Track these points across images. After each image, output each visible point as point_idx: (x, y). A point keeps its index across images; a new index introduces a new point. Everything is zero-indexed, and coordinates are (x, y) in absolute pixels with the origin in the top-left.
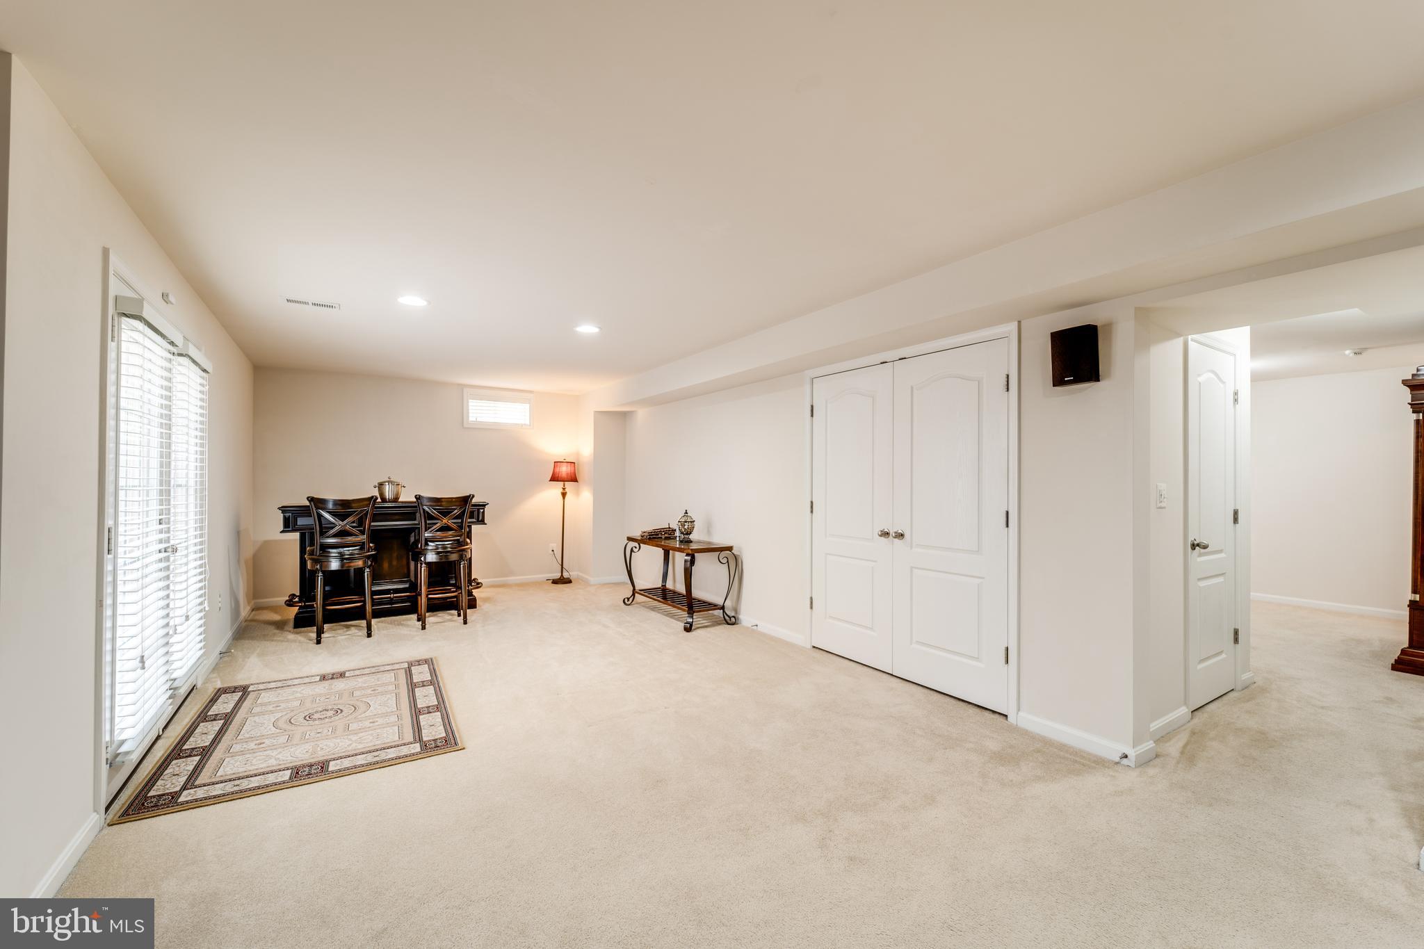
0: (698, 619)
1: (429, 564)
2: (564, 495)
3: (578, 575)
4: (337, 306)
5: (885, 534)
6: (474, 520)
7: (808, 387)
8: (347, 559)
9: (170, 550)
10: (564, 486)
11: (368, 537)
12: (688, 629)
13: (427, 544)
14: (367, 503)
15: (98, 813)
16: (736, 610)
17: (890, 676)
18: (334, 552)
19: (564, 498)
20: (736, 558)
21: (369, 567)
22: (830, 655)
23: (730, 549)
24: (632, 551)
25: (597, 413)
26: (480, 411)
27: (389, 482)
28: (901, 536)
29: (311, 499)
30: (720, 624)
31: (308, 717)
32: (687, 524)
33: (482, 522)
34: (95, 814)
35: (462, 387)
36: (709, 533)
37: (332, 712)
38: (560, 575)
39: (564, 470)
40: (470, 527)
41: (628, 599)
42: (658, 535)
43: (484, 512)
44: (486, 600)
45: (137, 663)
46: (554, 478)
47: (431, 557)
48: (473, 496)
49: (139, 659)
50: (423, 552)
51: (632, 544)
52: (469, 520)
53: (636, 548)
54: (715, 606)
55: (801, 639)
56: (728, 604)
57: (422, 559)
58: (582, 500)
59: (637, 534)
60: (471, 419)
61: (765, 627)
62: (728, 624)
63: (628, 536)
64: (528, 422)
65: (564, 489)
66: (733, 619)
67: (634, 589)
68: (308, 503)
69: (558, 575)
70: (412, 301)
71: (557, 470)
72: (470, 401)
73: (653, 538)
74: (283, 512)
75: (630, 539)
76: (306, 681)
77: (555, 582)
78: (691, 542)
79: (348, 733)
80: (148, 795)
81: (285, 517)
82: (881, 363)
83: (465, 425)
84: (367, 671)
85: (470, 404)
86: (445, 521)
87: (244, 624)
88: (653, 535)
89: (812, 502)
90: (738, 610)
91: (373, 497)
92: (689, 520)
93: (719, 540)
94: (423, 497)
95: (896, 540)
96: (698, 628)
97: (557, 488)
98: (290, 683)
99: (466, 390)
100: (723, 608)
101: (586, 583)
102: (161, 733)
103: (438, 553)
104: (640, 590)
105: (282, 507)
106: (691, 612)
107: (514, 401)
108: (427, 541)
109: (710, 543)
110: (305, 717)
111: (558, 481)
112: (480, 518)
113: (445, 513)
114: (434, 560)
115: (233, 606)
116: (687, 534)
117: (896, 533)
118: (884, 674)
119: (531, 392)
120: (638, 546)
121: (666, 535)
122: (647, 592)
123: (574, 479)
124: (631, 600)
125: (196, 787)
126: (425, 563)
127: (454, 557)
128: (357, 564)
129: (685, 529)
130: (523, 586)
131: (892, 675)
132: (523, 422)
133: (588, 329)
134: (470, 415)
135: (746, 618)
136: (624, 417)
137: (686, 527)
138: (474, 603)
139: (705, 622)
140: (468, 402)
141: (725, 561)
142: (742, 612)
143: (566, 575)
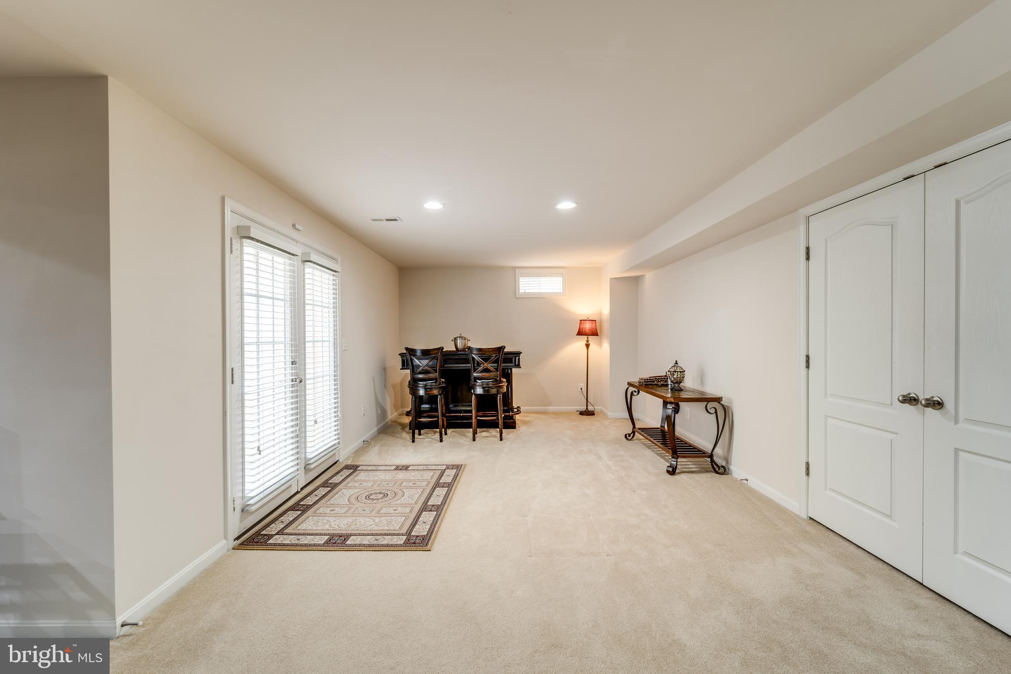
0: (683, 463)
1: (478, 396)
2: (588, 346)
3: (601, 409)
4: (397, 218)
5: (909, 400)
6: (513, 365)
7: (802, 228)
8: (428, 388)
9: (298, 380)
10: (588, 339)
11: (439, 374)
12: (672, 471)
13: (475, 381)
14: (437, 351)
15: (227, 540)
16: (727, 460)
17: (918, 586)
18: (421, 384)
19: (588, 348)
20: (725, 409)
21: (440, 395)
22: (831, 534)
23: (718, 400)
24: (632, 394)
25: (611, 278)
26: (528, 285)
27: (459, 337)
28: (937, 405)
29: (407, 349)
30: (707, 472)
31: (368, 497)
32: (676, 374)
33: (518, 366)
34: (225, 540)
35: (514, 268)
36: (702, 382)
37: (382, 495)
38: (586, 407)
39: (588, 326)
40: (511, 369)
41: (629, 436)
42: (654, 382)
43: (519, 359)
44: (525, 423)
45: (256, 451)
46: (580, 333)
47: (479, 391)
48: (505, 347)
49: (257, 448)
50: (473, 387)
51: (631, 389)
52: (503, 365)
53: (635, 392)
54: (704, 453)
55: (794, 505)
56: (718, 451)
57: (472, 391)
58: (601, 351)
59: (635, 380)
60: (521, 291)
61: (755, 483)
62: (717, 473)
63: (629, 381)
64: (562, 292)
65: (587, 341)
66: (722, 470)
67: (634, 427)
68: (405, 352)
69: (583, 408)
70: (433, 205)
71: (582, 327)
72: (520, 278)
73: (650, 385)
74: (402, 357)
75: (630, 384)
76: (386, 469)
77: (582, 413)
78: (682, 390)
79: (379, 515)
80: (261, 533)
81: (402, 359)
82: (905, 179)
83: (517, 296)
84: (421, 467)
85: (520, 280)
86: (486, 365)
87: (390, 423)
88: (648, 382)
89: (808, 357)
90: (729, 460)
91: (440, 347)
92: (678, 370)
93: (711, 390)
94: (472, 348)
95: (929, 410)
96: (683, 472)
97: (582, 341)
98: (379, 468)
99: (517, 270)
100: (711, 456)
101: (605, 416)
102: (299, 490)
103: (483, 388)
104: (639, 429)
105: (401, 353)
106: (675, 454)
107: (551, 275)
108: (476, 379)
109: (702, 393)
110: (366, 497)
111: (581, 335)
112: (517, 364)
113: (486, 360)
114: (482, 393)
115: (379, 412)
116: (677, 383)
117: (927, 400)
118: (909, 580)
119: (563, 268)
120: (636, 390)
121: (662, 383)
122: (645, 431)
123: (595, 333)
124: (632, 435)
125: (284, 535)
126: (475, 394)
127: (494, 391)
128: (432, 392)
129: (675, 379)
130: (557, 414)
131: (922, 584)
132: (558, 291)
133: (566, 205)
134: (521, 288)
135: (737, 470)
136: (636, 281)
137: (675, 376)
138: (514, 425)
139: (693, 467)
140: (519, 279)
141: (713, 411)
142: (732, 464)
143: (590, 408)
